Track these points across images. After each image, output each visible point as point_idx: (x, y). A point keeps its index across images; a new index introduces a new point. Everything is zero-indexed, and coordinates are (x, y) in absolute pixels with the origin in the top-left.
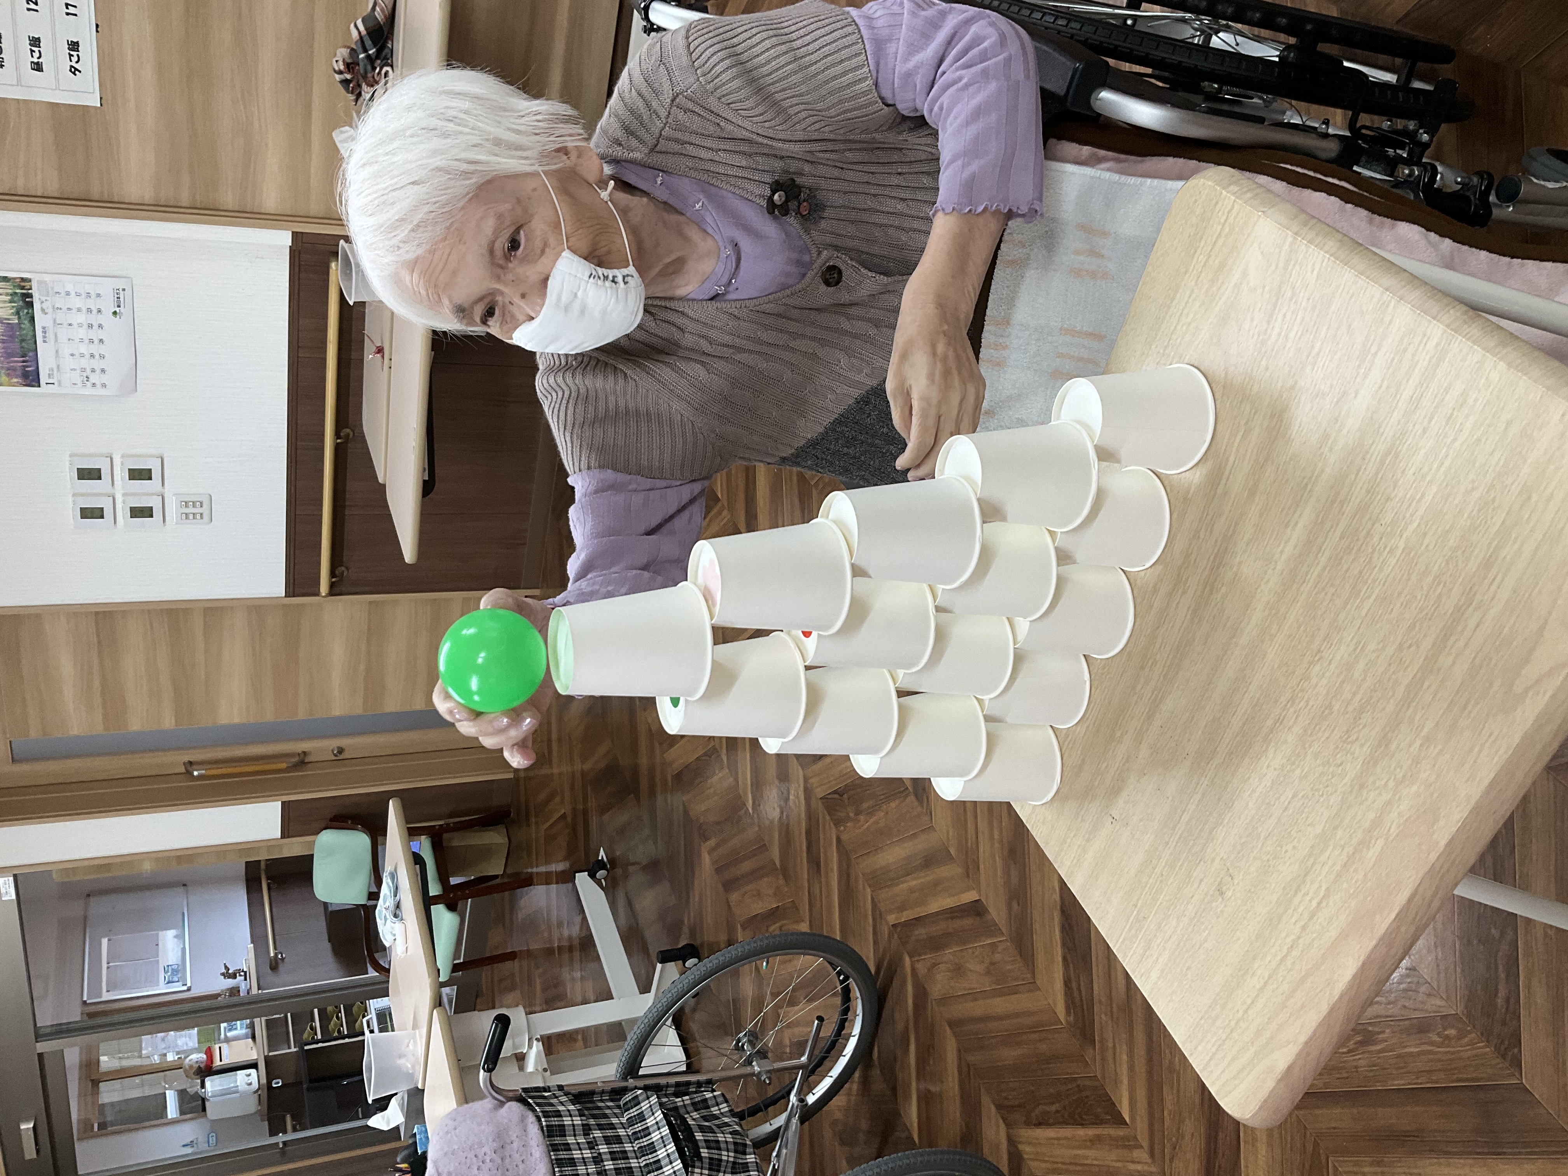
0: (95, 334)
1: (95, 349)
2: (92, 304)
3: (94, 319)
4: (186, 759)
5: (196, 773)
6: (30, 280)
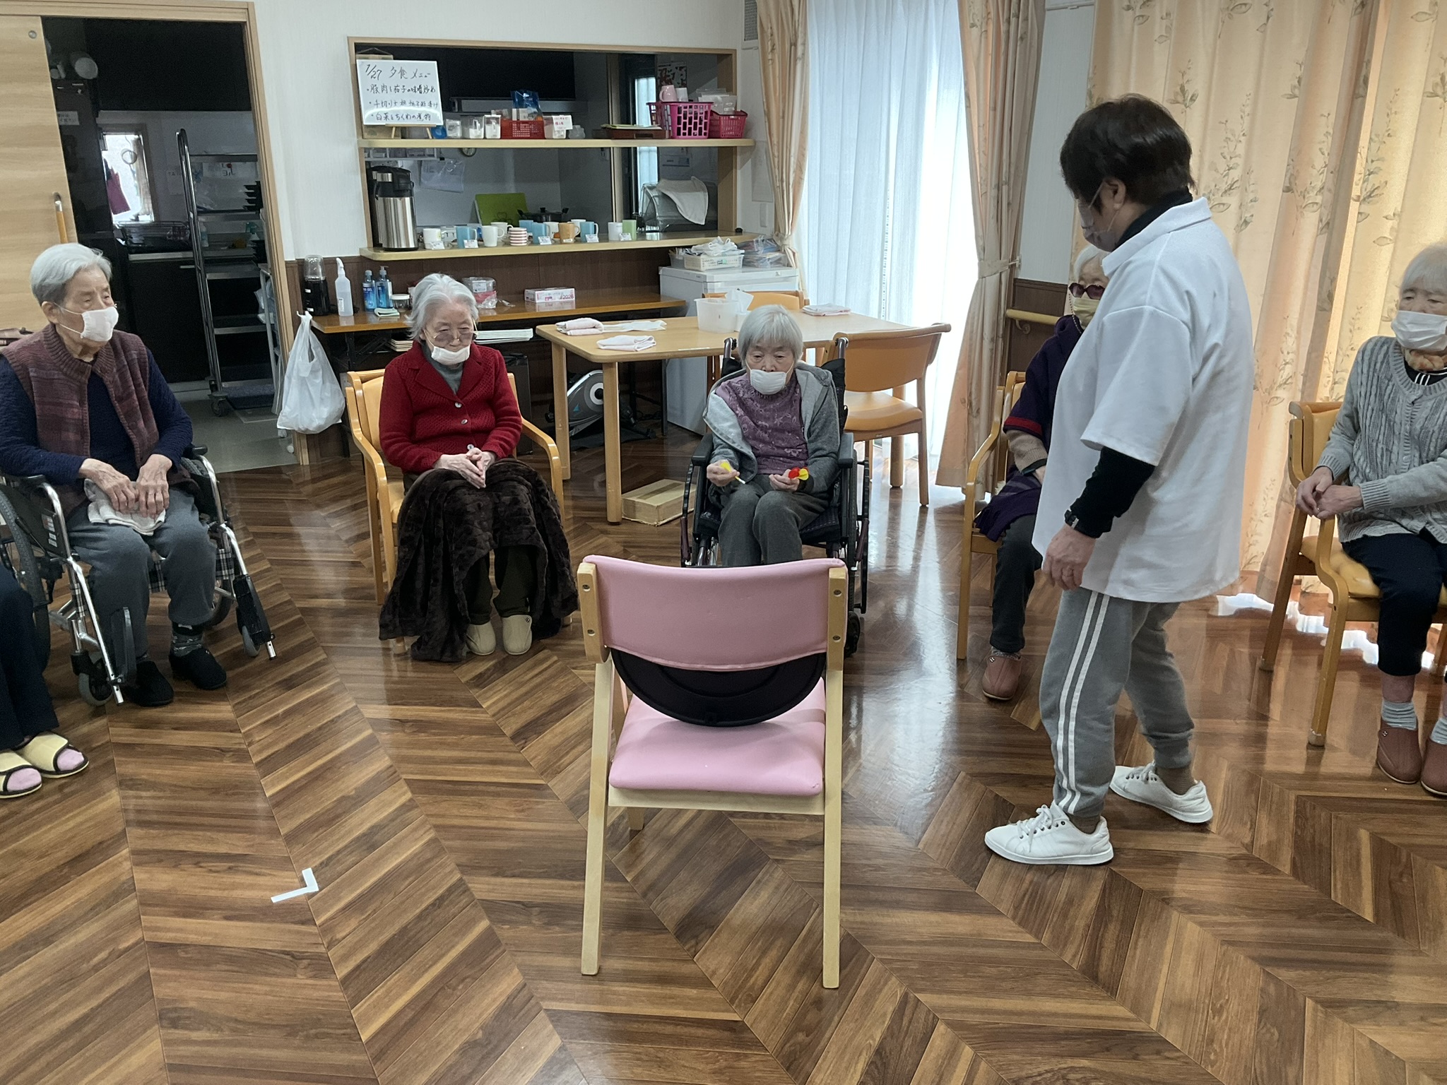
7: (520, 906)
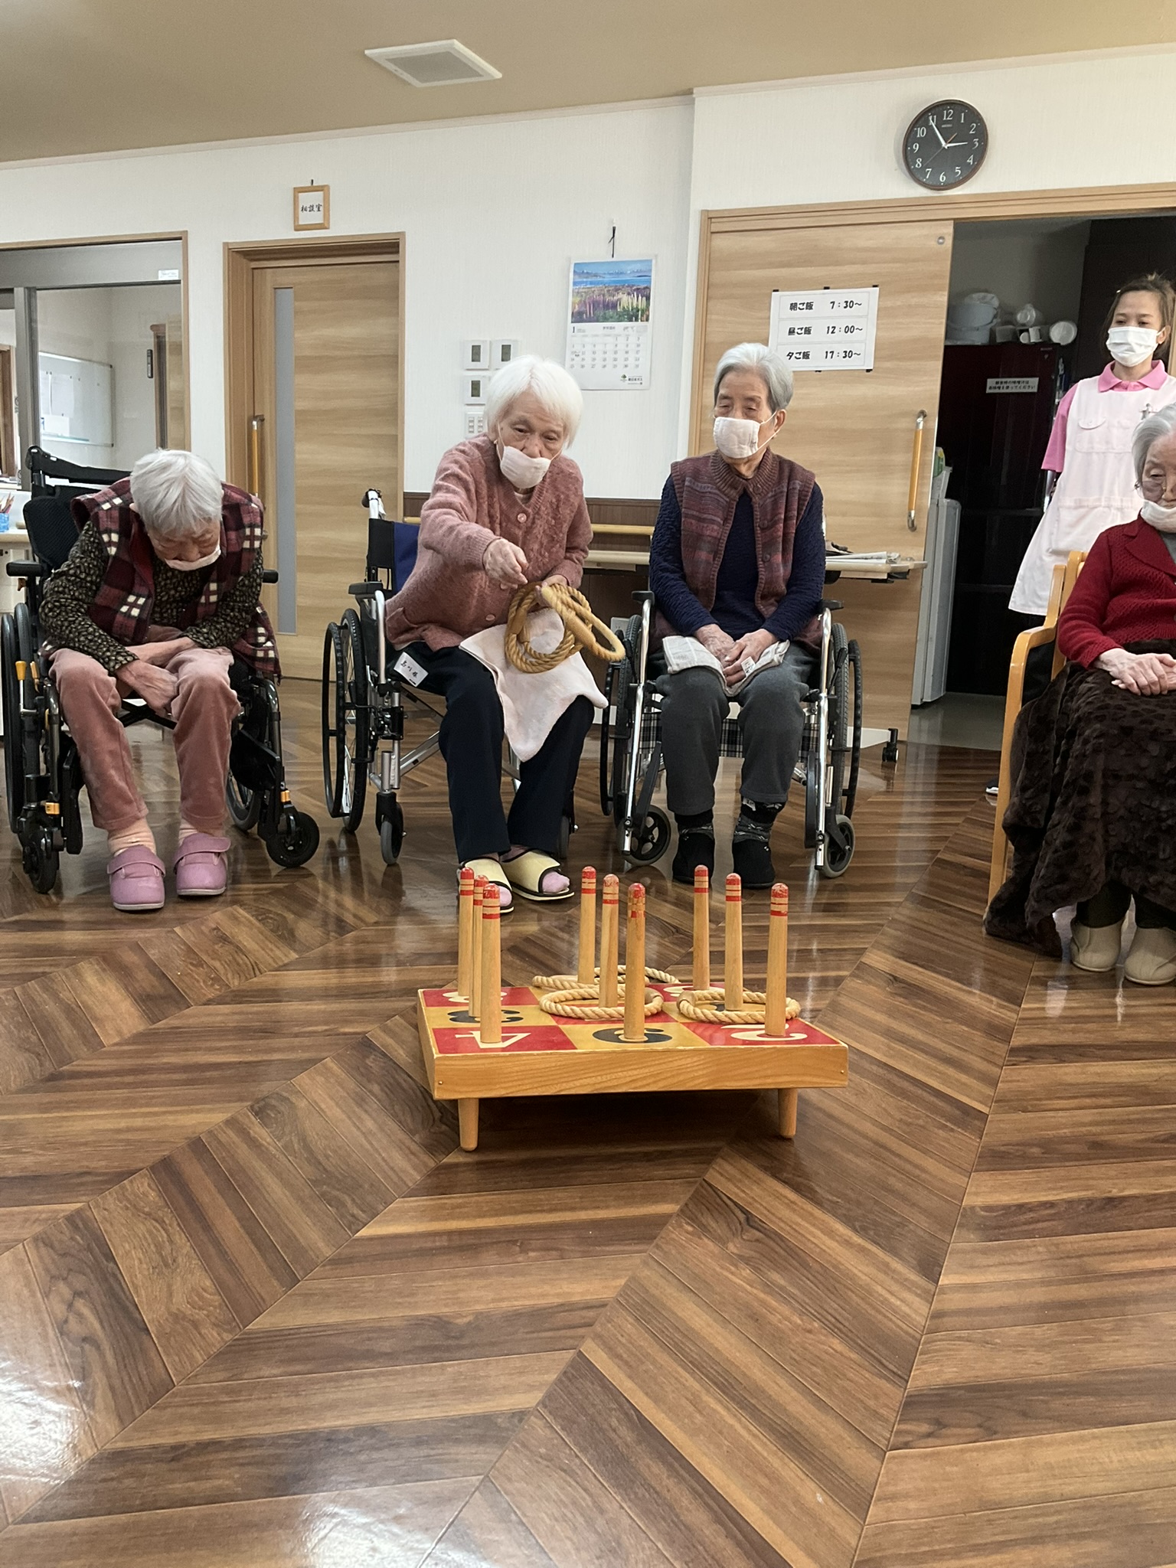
0: (610, 363)
1: (599, 363)
2: (631, 362)
3: (621, 362)
4: (267, 417)
5: (255, 423)
6: (647, 320)
7: (742, 1217)
